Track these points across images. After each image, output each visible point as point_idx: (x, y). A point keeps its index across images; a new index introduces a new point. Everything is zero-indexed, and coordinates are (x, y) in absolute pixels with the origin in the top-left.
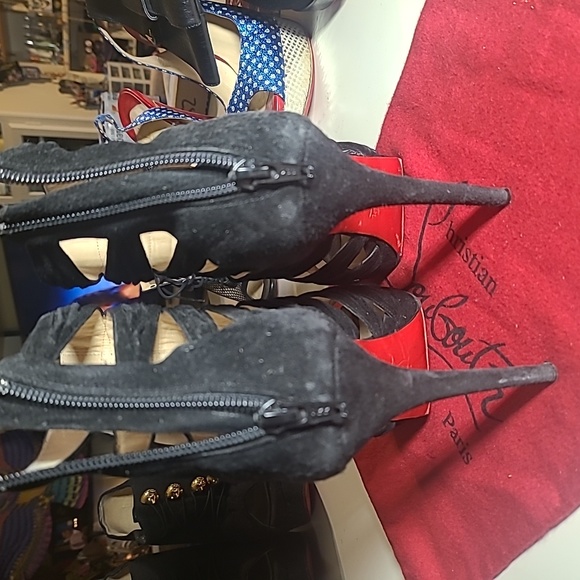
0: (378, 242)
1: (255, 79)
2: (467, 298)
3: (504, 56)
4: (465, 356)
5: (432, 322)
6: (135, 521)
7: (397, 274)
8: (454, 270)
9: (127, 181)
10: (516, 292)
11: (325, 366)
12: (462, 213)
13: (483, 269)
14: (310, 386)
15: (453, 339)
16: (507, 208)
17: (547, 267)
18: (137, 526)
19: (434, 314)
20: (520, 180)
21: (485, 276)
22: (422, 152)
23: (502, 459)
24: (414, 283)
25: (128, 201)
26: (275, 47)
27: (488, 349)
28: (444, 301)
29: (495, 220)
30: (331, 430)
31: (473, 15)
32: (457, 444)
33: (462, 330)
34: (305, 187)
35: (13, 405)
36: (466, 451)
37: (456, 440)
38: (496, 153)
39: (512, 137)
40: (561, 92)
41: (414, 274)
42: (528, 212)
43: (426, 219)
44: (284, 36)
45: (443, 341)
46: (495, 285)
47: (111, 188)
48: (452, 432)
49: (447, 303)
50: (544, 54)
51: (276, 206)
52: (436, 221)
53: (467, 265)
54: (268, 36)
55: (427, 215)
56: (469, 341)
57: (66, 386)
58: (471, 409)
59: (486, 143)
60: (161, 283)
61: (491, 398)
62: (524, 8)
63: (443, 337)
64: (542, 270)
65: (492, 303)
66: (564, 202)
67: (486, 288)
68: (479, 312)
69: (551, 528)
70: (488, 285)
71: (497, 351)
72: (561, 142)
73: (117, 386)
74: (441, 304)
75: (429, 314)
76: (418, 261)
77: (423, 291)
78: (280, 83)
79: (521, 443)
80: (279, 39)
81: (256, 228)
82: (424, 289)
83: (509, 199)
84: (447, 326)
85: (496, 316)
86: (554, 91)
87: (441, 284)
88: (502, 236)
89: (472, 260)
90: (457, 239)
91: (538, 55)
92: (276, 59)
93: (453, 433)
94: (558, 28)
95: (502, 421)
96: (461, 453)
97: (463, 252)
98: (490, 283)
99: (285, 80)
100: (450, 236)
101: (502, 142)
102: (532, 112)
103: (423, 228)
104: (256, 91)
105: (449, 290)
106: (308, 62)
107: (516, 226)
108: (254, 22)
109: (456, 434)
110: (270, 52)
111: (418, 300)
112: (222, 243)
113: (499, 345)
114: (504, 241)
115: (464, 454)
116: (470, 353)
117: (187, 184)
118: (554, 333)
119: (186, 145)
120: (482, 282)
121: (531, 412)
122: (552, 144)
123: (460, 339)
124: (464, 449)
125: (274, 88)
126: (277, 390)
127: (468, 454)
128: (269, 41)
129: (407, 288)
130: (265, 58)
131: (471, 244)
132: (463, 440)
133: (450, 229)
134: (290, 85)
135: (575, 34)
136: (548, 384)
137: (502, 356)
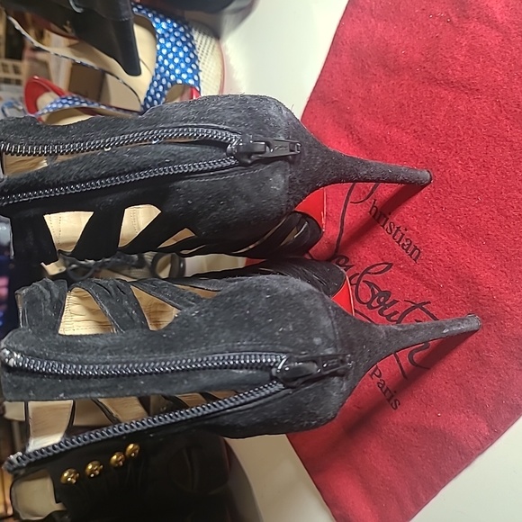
0: (308, 219)
1: (172, 72)
2: (392, 265)
3: (423, 59)
4: (391, 315)
5: (357, 288)
6: (57, 502)
7: (320, 248)
8: (379, 242)
9: (130, 153)
10: (440, 257)
11: (326, 322)
12: (386, 191)
13: (407, 239)
14: (317, 341)
15: (378, 301)
16: (429, 187)
17: (468, 235)
18: (58, 507)
19: (359, 281)
20: (441, 163)
21: (410, 245)
22: (343, 140)
23: (431, 401)
24: (338, 254)
25: (129, 172)
26: (190, 45)
27: (414, 308)
28: (369, 268)
29: (418, 197)
30: (336, 379)
31: (391, 24)
32: (384, 393)
33: (388, 294)
34: (292, 163)
35: (24, 379)
36: (394, 398)
37: (384, 390)
38: (417, 141)
39: (432, 127)
40: (477, 90)
41: (337, 247)
42: (449, 190)
43: (348, 198)
44: (196, 35)
45: (369, 304)
46: (420, 252)
47: (115, 160)
48: (379, 383)
49: (371, 270)
50: (462, 59)
51: (268, 178)
52: (358, 200)
53: (391, 236)
54: (183, 34)
55: (349, 194)
56: (395, 302)
57: (80, 356)
58: (398, 361)
59: (407, 133)
60: (70, 265)
61: (418, 350)
62: (439, 21)
63: (368, 300)
64: (464, 238)
65: (417, 268)
66: (482, 180)
67: (410, 255)
68: (404, 276)
69: (479, 454)
70: (412, 253)
71: (423, 309)
72: (479, 131)
73: (131, 352)
74: (366, 271)
75: (354, 281)
76: (340, 235)
77: (346, 262)
78: (196, 78)
79: (448, 386)
80: (192, 38)
81: (248, 199)
82: (347, 259)
83: (431, 179)
84: (372, 290)
85: (421, 279)
86: (471, 89)
87: (365, 254)
88: (425, 210)
89: (396, 231)
90: (380, 215)
91: (456, 59)
92: (192, 56)
93: (381, 385)
94: (473, 38)
95: (429, 369)
96: (389, 400)
97: (387, 226)
98: (415, 252)
99: (200, 74)
100: (373, 212)
101: (423, 131)
102: (450, 106)
103: (345, 207)
104: (174, 83)
105: (373, 259)
106: (219, 60)
107: (439, 202)
108: (169, 21)
109: (384, 385)
110: (186, 49)
111: (342, 269)
112: (214, 214)
113: (424, 303)
114: (427, 214)
115: (392, 401)
116: (396, 313)
117: (189, 157)
118: (478, 290)
119: (186, 121)
120: (406, 250)
121: (457, 358)
122: (470, 132)
123: (385, 301)
124: (393, 396)
125: (191, 82)
126: (289, 346)
127: (395, 401)
128: (184, 39)
129: (329, 260)
130: (181, 54)
131: (395, 218)
132: (390, 388)
133: (373, 206)
134: (205, 80)
135: (490, 44)
136: (472, 332)
137: (428, 313)
